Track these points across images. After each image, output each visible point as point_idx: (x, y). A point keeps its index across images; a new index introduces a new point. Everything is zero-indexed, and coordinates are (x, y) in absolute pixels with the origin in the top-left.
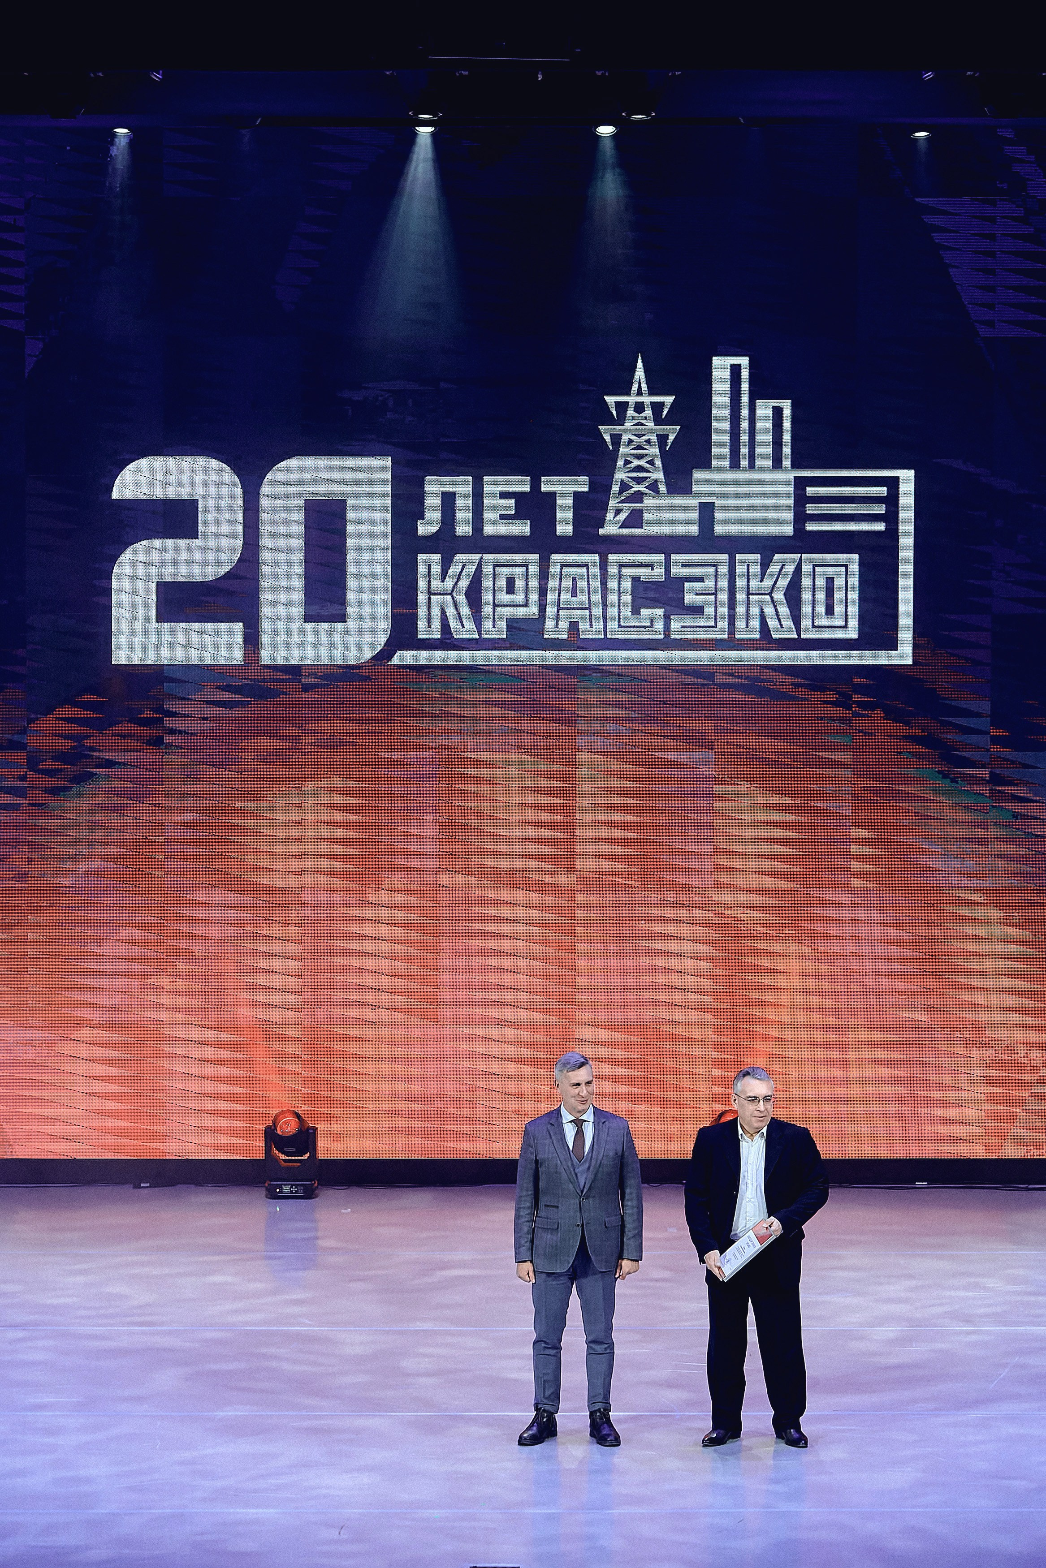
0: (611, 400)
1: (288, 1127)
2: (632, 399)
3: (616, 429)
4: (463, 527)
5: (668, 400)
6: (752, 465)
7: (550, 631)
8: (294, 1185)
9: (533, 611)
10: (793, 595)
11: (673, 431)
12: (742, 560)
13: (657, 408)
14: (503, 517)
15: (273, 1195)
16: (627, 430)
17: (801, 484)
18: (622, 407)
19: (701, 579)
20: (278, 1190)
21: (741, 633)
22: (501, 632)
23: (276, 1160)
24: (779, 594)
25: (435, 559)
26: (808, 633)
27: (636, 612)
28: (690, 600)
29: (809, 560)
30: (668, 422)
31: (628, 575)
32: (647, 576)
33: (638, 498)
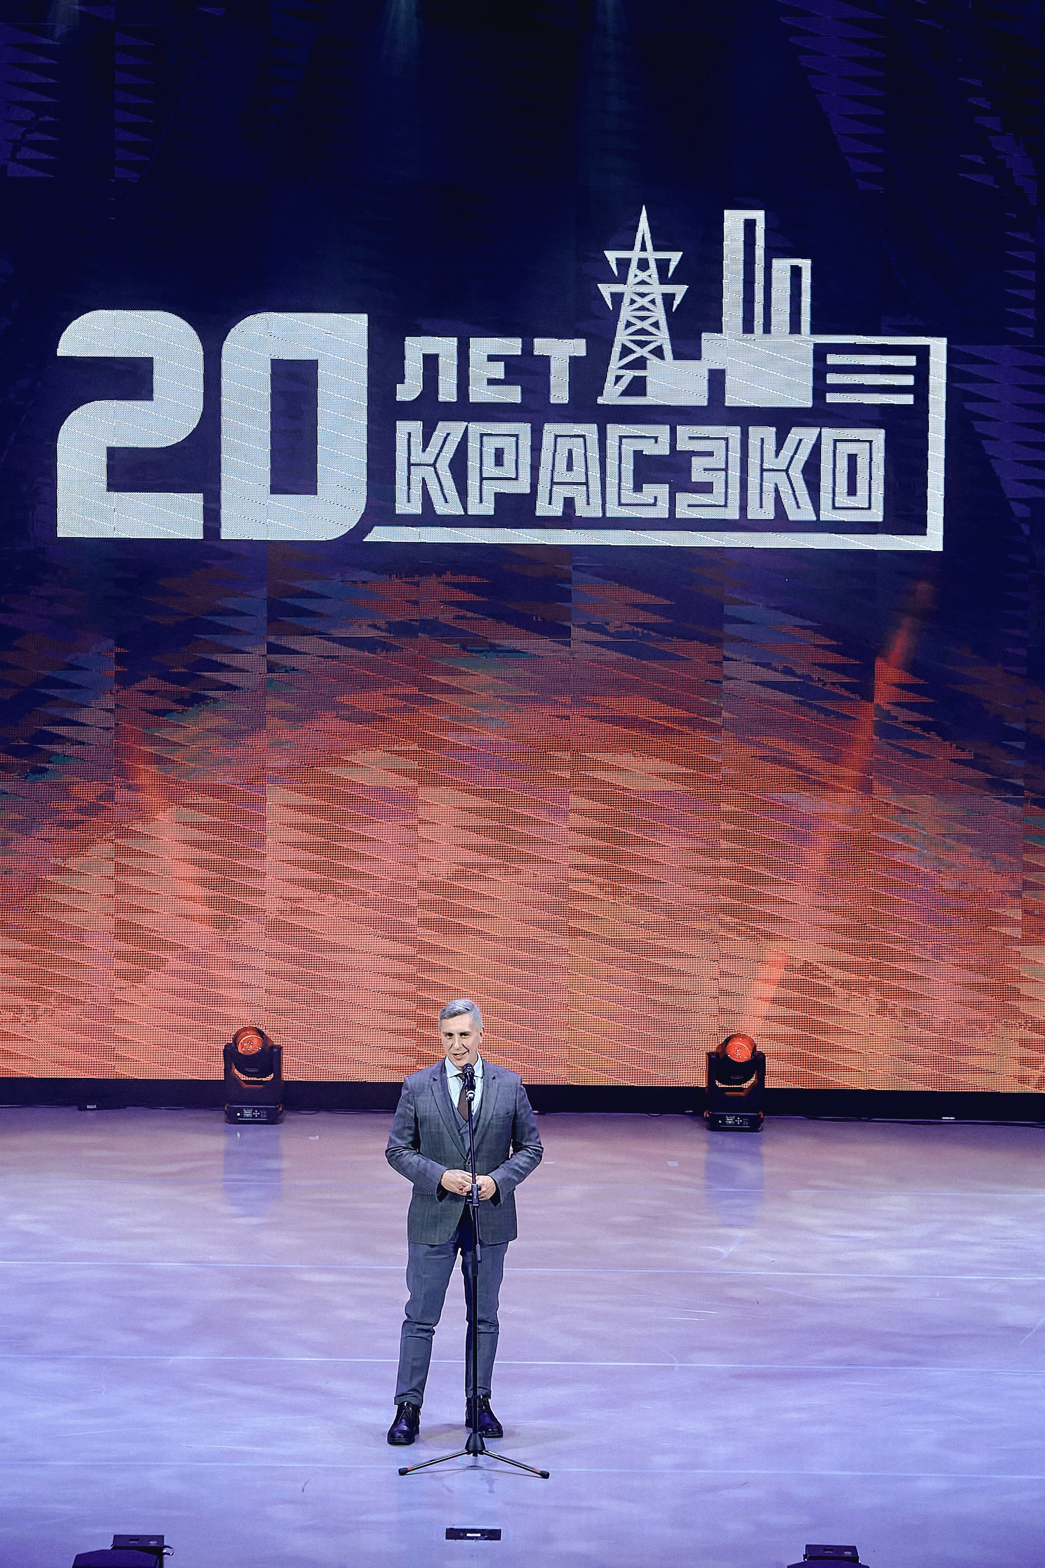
0: (612, 256)
1: (250, 1045)
2: (635, 255)
3: (617, 288)
4: (447, 392)
5: (675, 257)
6: (767, 329)
7: (542, 509)
8: (257, 1109)
9: (523, 487)
10: (812, 471)
11: (680, 291)
12: (754, 433)
13: (663, 265)
14: (492, 382)
15: (233, 1119)
16: (628, 290)
17: (820, 352)
18: (624, 264)
19: (710, 454)
20: (239, 1114)
21: (753, 513)
22: (488, 508)
24: (796, 473)
25: (416, 427)
26: (827, 515)
27: (638, 488)
28: (697, 476)
29: (829, 434)
30: (675, 280)
31: (629, 447)
32: (649, 449)
33: (640, 363)
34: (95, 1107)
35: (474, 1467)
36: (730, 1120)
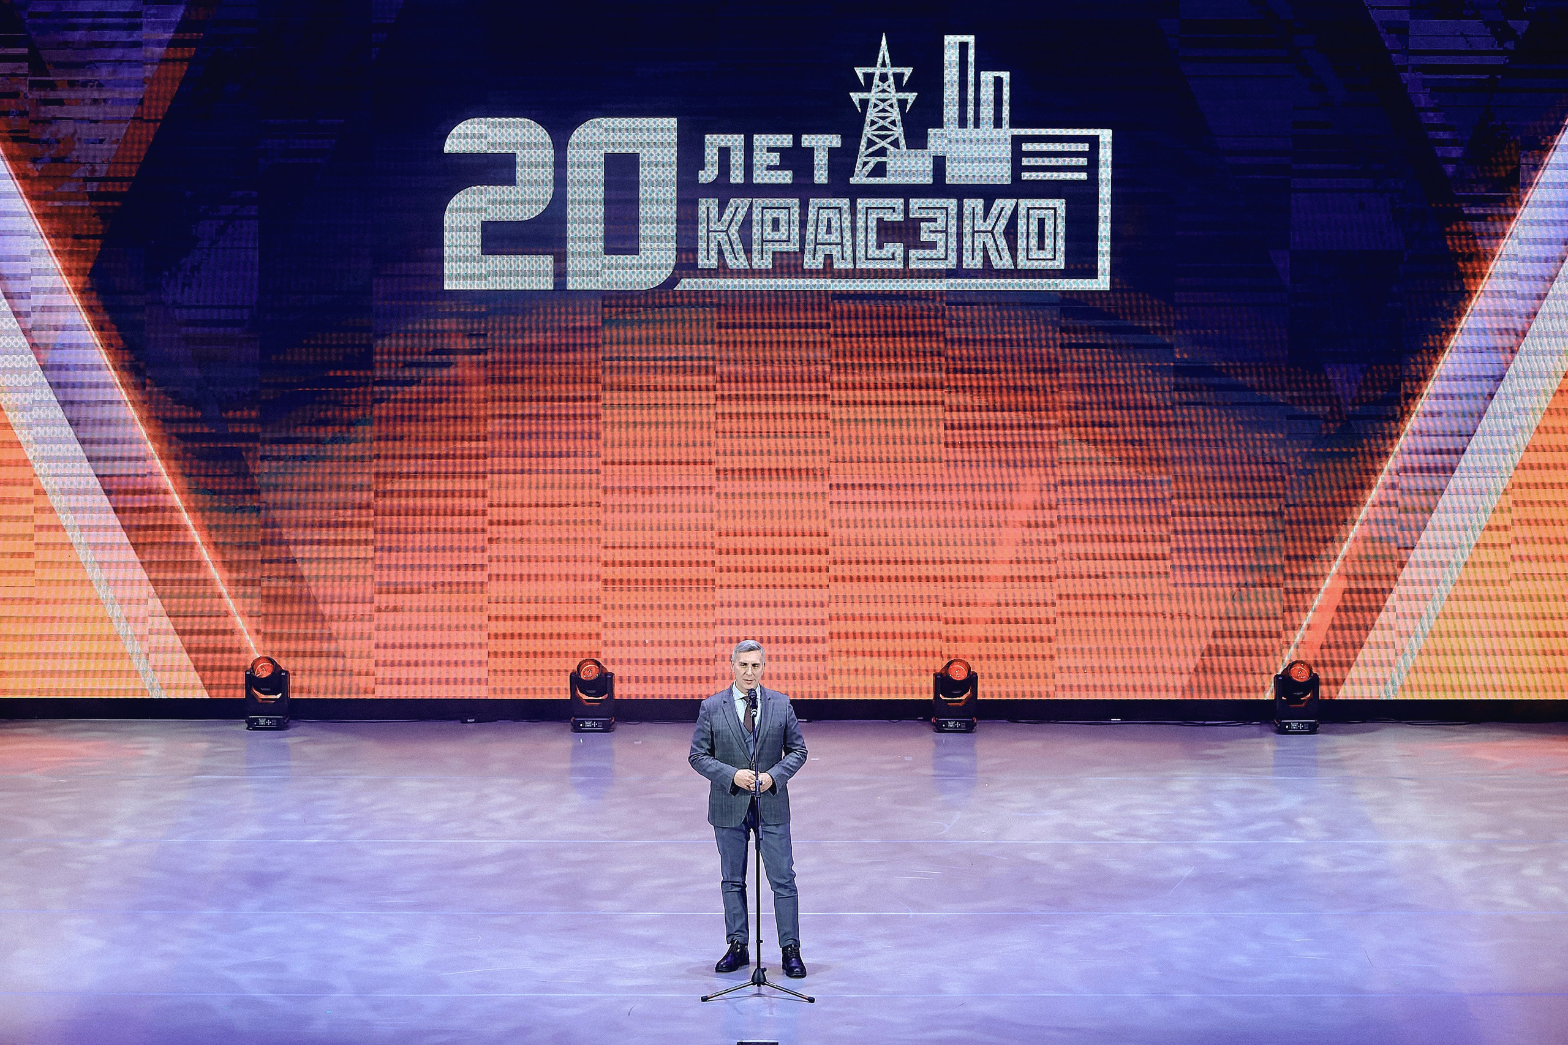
0: (860, 72)
1: (589, 673)
2: (878, 69)
3: (864, 95)
4: (737, 176)
5: (907, 72)
6: (977, 125)
7: (809, 263)
8: (595, 720)
9: (794, 247)
10: (1011, 232)
11: (911, 97)
12: (969, 203)
13: (898, 77)
14: (770, 168)
15: (577, 729)
16: (873, 96)
17: (1017, 141)
18: (869, 77)
19: (935, 220)
20: (581, 725)
21: (968, 263)
22: (767, 263)
23: (580, 699)
24: (999, 233)
25: (713, 204)
26: (1023, 263)
27: (880, 247)
28: (925, 237)
29: (1024, 204)
30: (908, 88)
31: (873, 216)
32: (889, 217)
33: (882, 152)
34: (474, 720)
35: (759, 995)
36: (951, 724)
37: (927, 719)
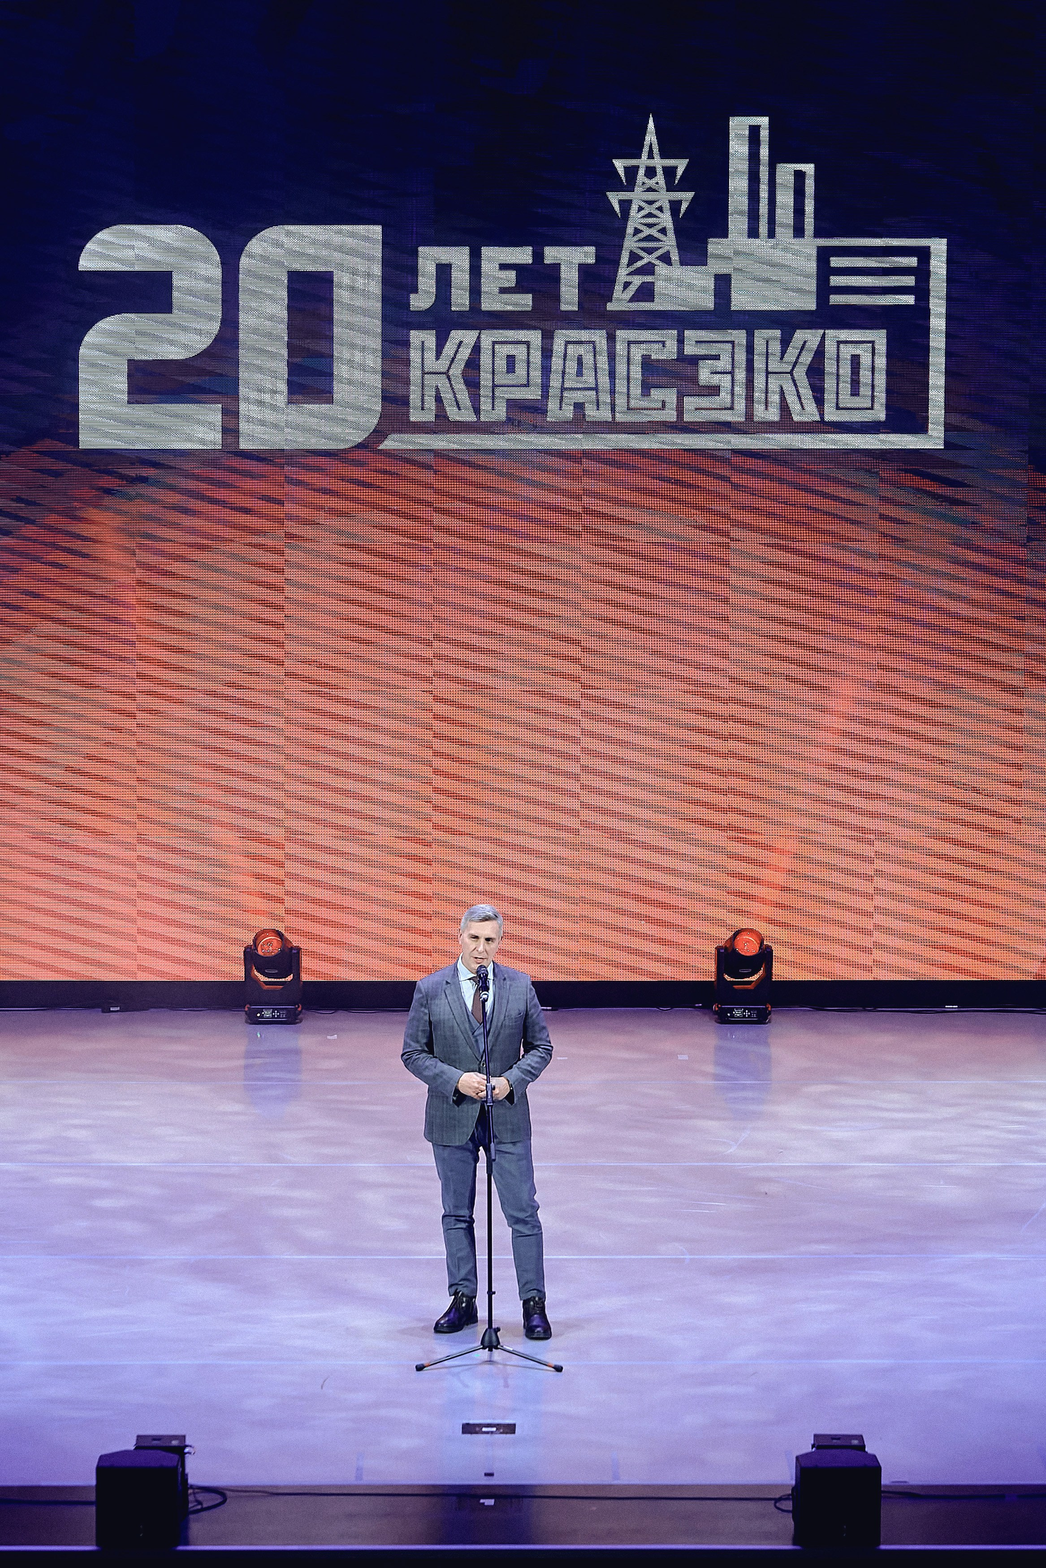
0: (620, 165)
1: (270, 948)
2: (643, 161)
3: (625, 195)
4: (460, 300)
5: (681, 165)
6: (771, 234)
7: (556, 412)
8: (276, 1009)
9: (533, 394)
10: (816, 372)
11: (686, 197)
12: (760, 336)
13: (669, 172)
14: (503, 291)
15: (254, 1020)
16: (637, 196)
17: (824, 255)
18: (632, 172)
19: (717, 357)
20: (259, 1015)
21: (760, 413)
22: (501, 412)
23: (257, 981)
24: (800, 373)
25: (429, 338)
26: (831, 415)
27: (646, 393)
28: (704, 380)
29: (833, 335)
30: (683, 186)
31: (637, 353)
32: (657, 354)
33: (649, 270)
34: (118, 1009)
35: (490, 1362)
36: (738, 1013)
37: (706, 1007)
